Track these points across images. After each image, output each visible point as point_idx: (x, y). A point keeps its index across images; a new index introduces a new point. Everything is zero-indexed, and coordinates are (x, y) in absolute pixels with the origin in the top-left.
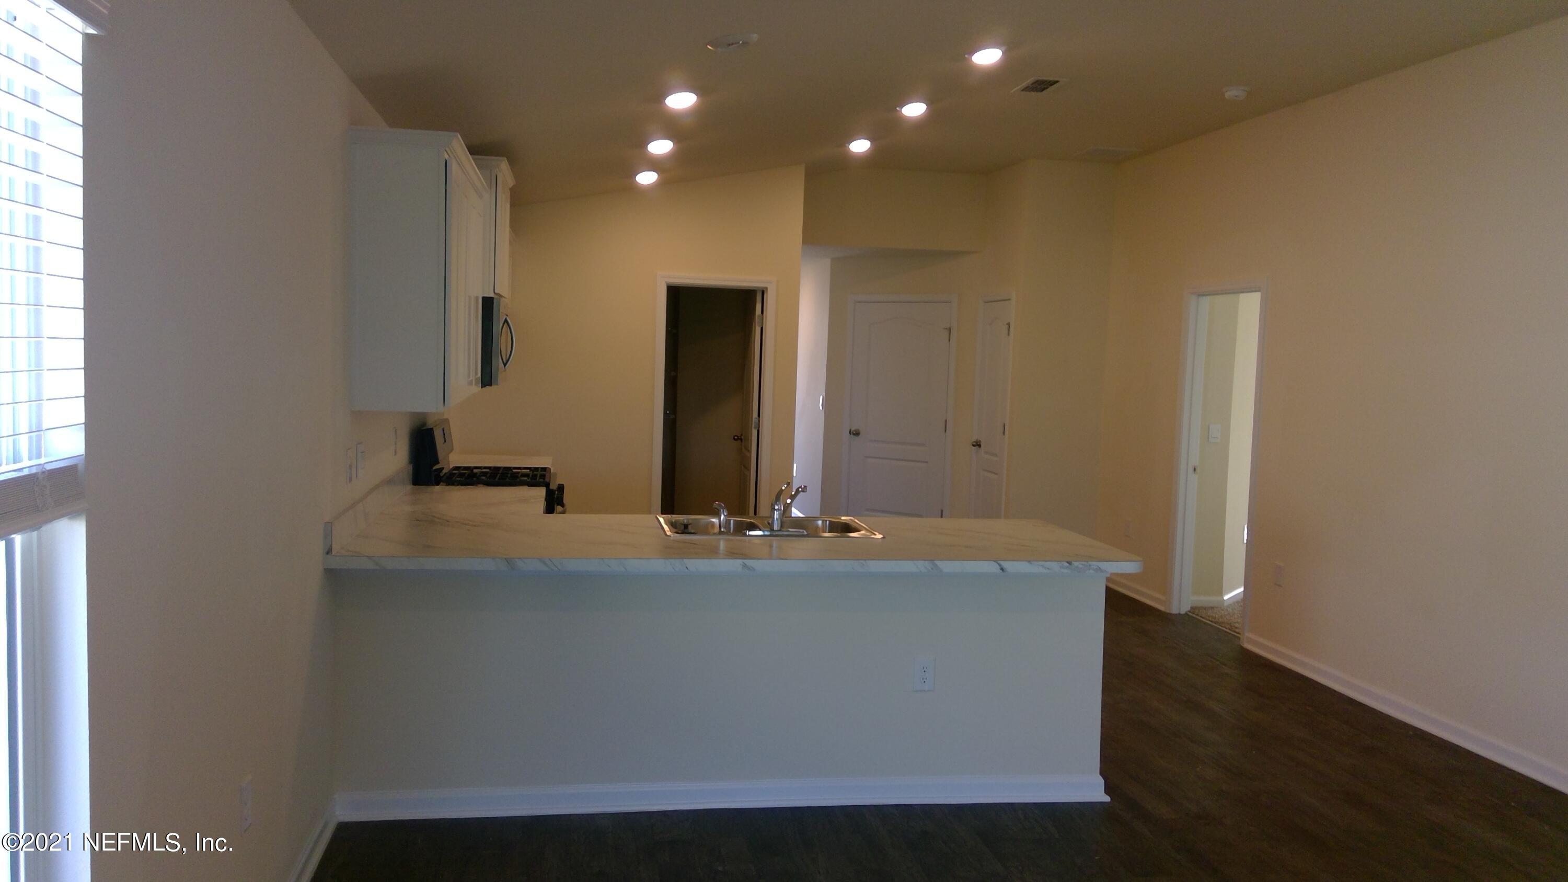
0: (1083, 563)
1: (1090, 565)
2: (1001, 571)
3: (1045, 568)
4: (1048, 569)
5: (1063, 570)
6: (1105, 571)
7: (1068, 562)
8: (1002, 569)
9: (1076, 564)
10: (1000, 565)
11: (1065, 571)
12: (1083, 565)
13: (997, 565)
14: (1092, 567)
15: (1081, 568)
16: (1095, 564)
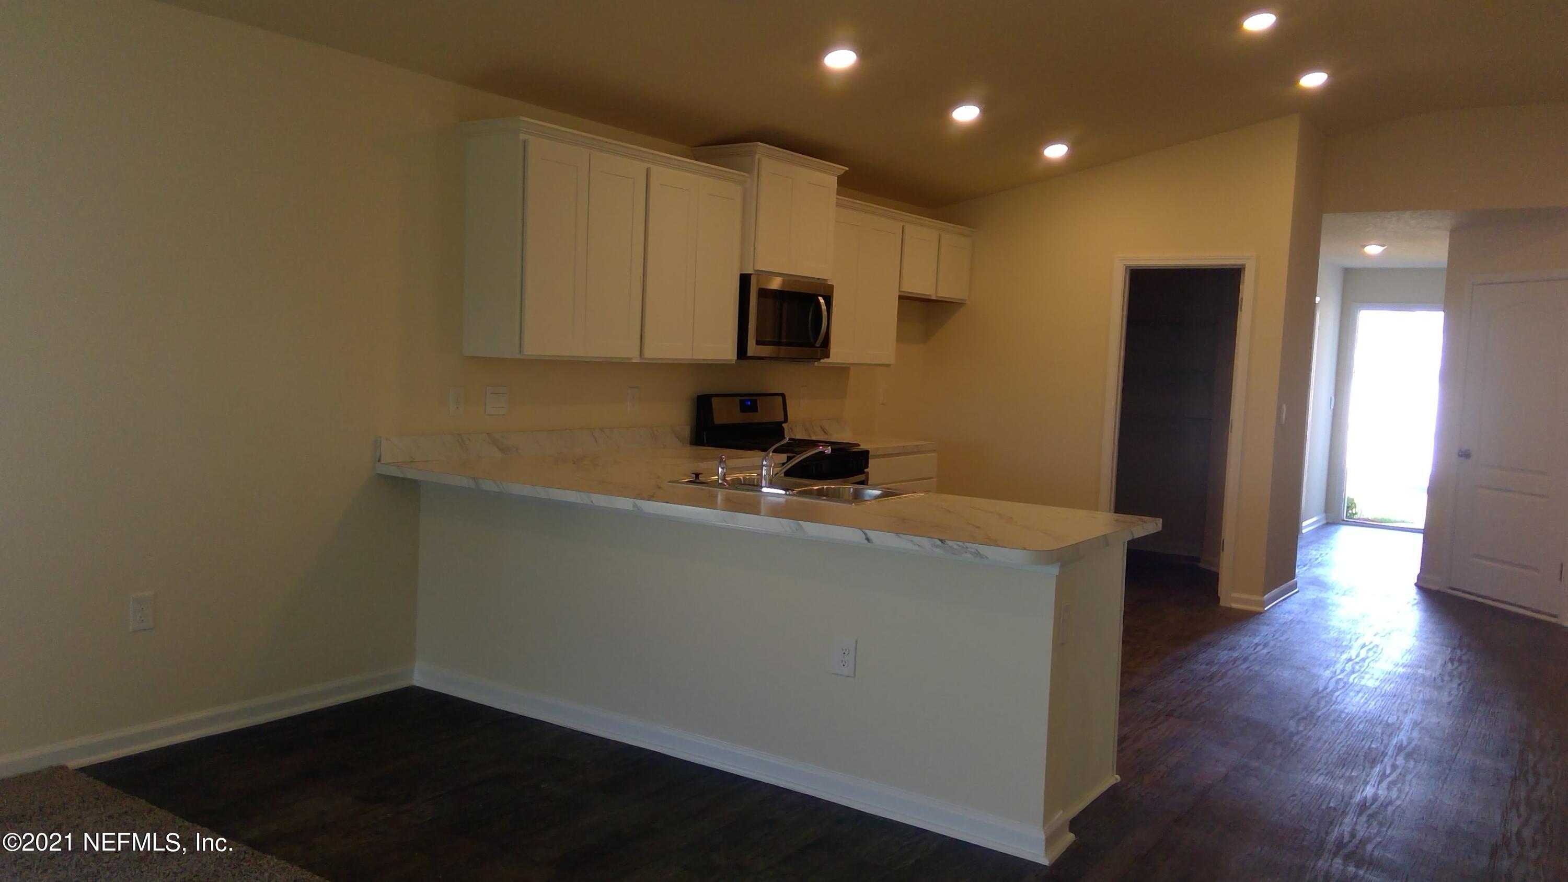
0: (958, 543)
1: (967, 548)
2: (866, 542)
3: (915, 544)
4: (918, 545)
5: (935, 549)
6: (986, 557)
7: (941, 540)
8: (868, 539)
9: (951, 543)
10: (865, 534)
11: (938, 550)
12: (958, 545)
13: (862, 533)
14: (969, 549)
15: (956, 549)
16: (973, 547)
